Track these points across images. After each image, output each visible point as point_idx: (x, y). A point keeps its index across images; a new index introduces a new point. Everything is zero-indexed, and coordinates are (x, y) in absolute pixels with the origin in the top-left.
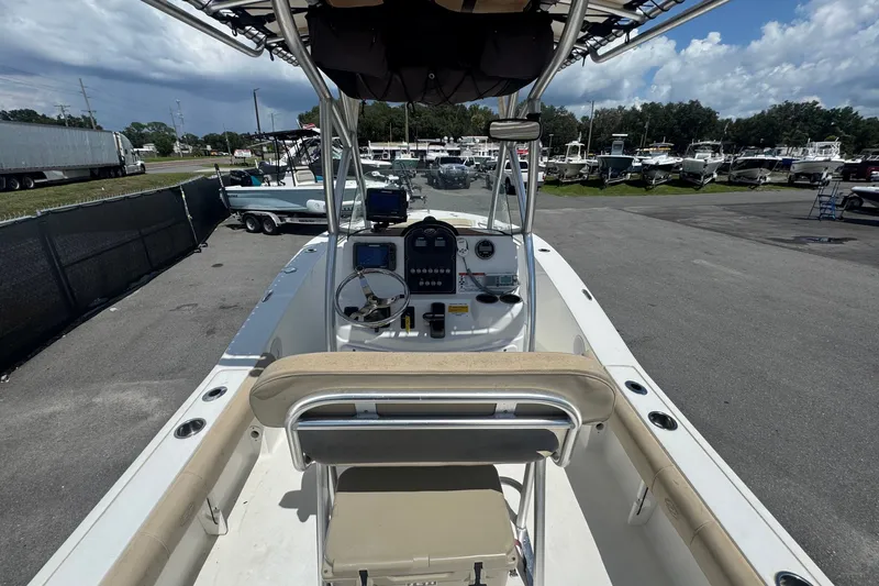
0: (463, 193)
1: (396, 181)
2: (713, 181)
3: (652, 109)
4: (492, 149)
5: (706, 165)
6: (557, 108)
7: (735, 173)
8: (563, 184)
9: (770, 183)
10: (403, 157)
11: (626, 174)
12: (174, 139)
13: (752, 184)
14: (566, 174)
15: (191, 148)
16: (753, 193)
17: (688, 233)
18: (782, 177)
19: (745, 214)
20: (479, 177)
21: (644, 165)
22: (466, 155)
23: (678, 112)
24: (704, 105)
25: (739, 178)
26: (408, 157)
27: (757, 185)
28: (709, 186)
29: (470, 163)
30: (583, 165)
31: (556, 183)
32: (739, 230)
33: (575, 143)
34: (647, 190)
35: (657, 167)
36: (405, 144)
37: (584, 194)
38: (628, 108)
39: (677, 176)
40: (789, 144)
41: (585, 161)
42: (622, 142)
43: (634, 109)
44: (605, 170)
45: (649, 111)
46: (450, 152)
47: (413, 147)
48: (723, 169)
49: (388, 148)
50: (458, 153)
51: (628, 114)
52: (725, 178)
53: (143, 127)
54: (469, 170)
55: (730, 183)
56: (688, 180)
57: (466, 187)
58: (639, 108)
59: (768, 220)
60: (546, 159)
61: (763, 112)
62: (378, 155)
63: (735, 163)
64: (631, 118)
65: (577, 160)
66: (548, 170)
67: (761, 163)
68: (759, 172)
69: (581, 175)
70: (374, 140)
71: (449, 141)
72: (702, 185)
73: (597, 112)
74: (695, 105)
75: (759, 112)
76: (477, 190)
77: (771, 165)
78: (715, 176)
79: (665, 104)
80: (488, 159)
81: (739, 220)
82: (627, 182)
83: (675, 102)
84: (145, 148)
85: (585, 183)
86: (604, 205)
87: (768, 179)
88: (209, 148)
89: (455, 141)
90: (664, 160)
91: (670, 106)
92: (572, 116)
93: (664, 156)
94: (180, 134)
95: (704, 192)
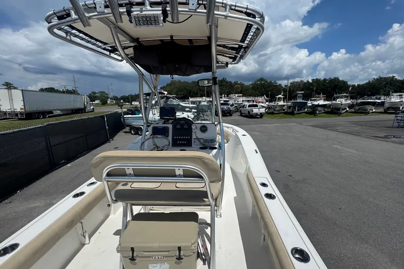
0: (229, 118)
1: (195, 112)
2: (347, 111)
3: (316, 81)
4: (244, 99)
5: (342, 104)
6: (273, 82)
7: (357, 108)
8: (275, 114)
9: (375, 112)
10: (203, 103)
11: (304, 109)
12: (108, 98)
13: (366, 113)
14: (277, 109)
15: (114, 102)
16: (367, 116)
17: (332, 134)
18: (381, 110)
19: (361, 125)
20: (237, 111)
21: (313, 105)
22: (231, 102)
23: (329, 82)
24: (341, 79)
25: (359, 110)
26: (206, 103)
27: (368, 113)
28: (345, 114)
29: (232, 105)
30: (284, 105)
31: (272, 113)
32: (358, 133)
33: (280, 96)
34: (315, 116)
35: (318, 106)
36: (204, 98)
37: (284, 118)
38: (305, 81)
39: (329, 110)
40: (384, 95)
41: (285, 104)
42: (301, 95)
43: (308, 81)
44: (295, 108)
45: (315, 82)
46: (224, 101)
47: (208, 99)
48: (351, 106)
49: (198, 100)
50: (228, 101)
51: (305, 84)
52: (353, 110)
53: (96, 93)
54: (232, 108)
55: (355, 112)
56: (335, 111)
57: (231, 115)
58: (310, 81)
59: (372, 128)
60: (267, 103)
61: (369, 81)
62: (193, 103)
63: (356, 103)
64: (307, 85)
65: (281, 103)
66: (269, 108)
67: (369, 103)
68: (369, 107)
69: (284, 110)
70: (192, 97)
71: (225, 97)
72: (341, 114)
73: (291, 83)
74: (336, 79)
75: (368, 81)
76: (236, 117)
77: (374, 104)
78: (348, 109)
79: (322, 79)
80: (241, 103)
81: (357, 128)
82: (306, 113)
83: (328, 78)
84: (96, 102)
85: (286, 113)
86: (294, 122)
87: (374, 110)
88: (122, 101)
89: (227, 96)
90: (321, 102)
91: (325, 80)
92: (280, 85)
93: (322, 101)
94: (111, 96)
95: (342, 116)
